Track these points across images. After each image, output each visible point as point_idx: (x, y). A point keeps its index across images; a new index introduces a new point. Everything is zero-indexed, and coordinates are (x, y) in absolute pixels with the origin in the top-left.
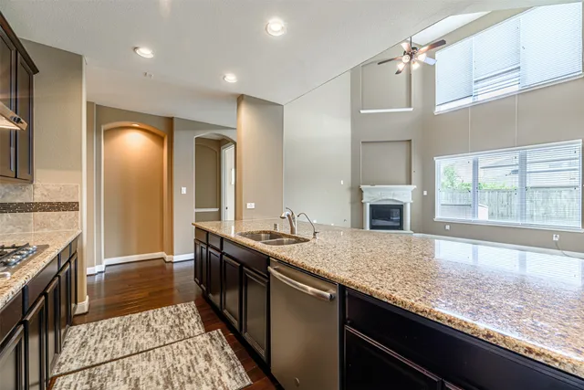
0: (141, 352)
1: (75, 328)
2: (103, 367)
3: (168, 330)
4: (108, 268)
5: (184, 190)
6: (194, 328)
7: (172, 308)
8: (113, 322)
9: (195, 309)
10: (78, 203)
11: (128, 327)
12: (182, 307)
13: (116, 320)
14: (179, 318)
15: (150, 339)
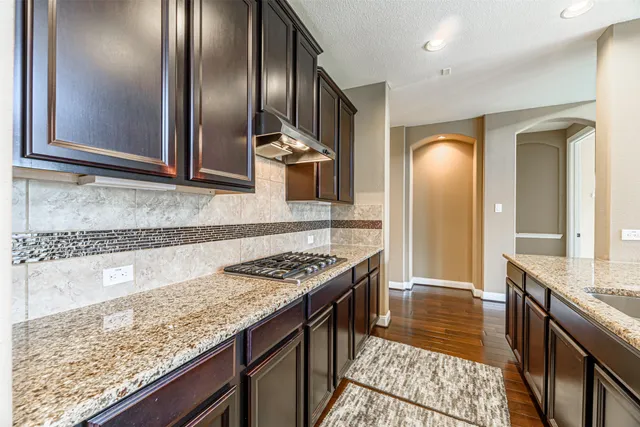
0: (419, 405)
1: (375, 338)
2: (382, 396)
3: (456, 394)
4: (415, 287)
5: (499, 208)
6: (493, 414)
7: (468, 364)
8: (404, 349)
9: (501, 384)
10: (381, 222)
11: (414, 363)
12: (483, 371)
13: (407, 347)
14: (475, 385)
15: (432, 393)
